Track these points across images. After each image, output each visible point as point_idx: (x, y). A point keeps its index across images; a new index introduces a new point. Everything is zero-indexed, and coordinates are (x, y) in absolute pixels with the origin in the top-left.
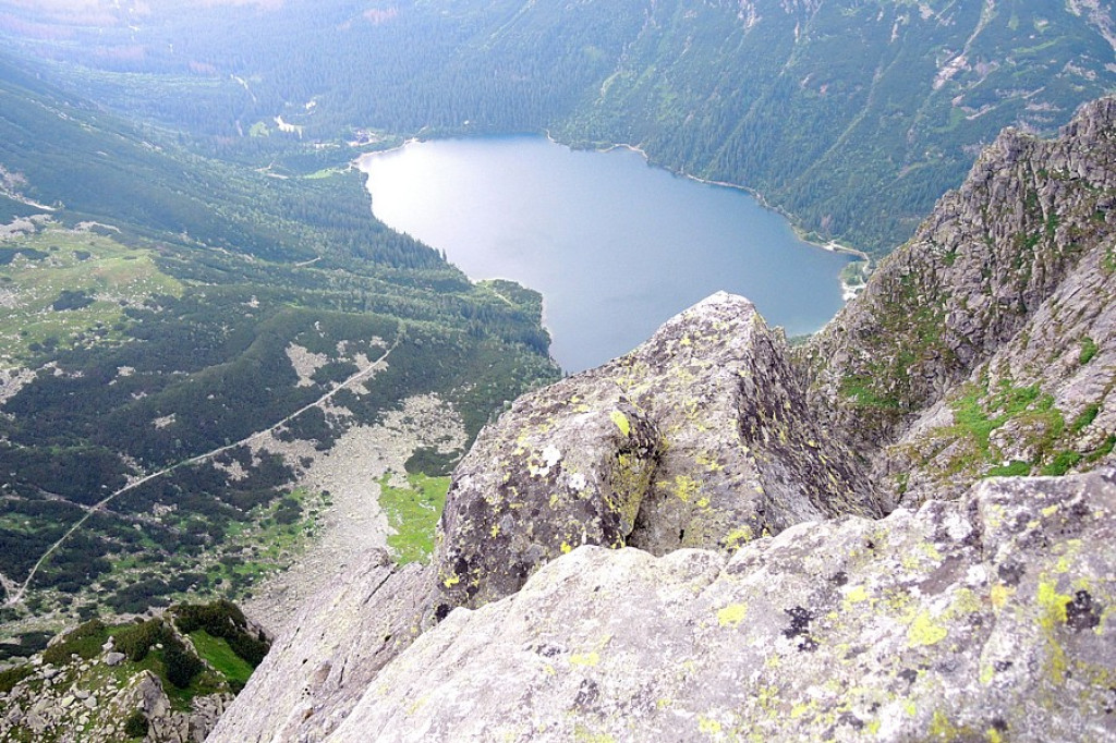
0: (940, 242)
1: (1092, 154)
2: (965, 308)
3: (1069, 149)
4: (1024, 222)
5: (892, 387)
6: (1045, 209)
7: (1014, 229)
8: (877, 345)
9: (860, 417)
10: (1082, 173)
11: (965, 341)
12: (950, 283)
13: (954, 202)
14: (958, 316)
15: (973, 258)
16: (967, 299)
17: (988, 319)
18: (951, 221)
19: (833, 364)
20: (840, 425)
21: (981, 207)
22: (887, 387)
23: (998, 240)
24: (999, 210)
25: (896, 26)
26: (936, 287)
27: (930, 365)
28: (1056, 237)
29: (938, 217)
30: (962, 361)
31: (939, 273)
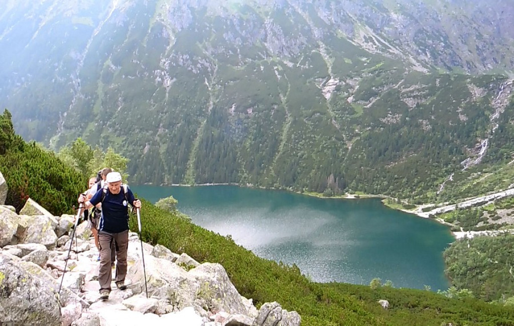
25: (276, 72)
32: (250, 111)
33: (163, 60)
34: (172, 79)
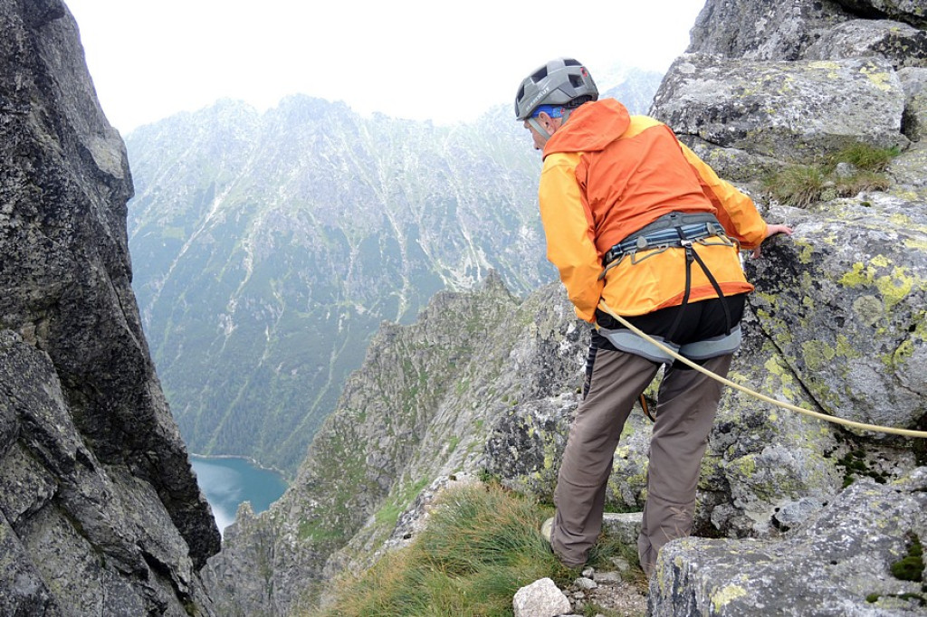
0: (353, 408)
1: (440, 328)
2: (378, 448)
3: (425, 327)
4: (406, 381)
5: (337, 521)
6: (418, 369)
7: (400, 387)
8: (320, 493)
9: (316, 551)
10: (436, 342)
11: (382, 471)
12: (365, 434)
13: (358, 378)
14: (374, 456)
15: (377, 412)
16: (378, 442)
17: (395, 452)
18: (358, 391)
19: (291, 517)
20: (303, 563)
21: (376, 377)
22: (333, 522)
23: (392, 396)
24: (388, 376)
25: (341, 321)
26: (356, 440)
27: (362, 497)
28: (428, 386)
29: (349, 391)
30: (383, 487)
31: (357, 429)
32: (294, 372)
33: (232, 302)
34: (234, 326)
